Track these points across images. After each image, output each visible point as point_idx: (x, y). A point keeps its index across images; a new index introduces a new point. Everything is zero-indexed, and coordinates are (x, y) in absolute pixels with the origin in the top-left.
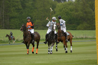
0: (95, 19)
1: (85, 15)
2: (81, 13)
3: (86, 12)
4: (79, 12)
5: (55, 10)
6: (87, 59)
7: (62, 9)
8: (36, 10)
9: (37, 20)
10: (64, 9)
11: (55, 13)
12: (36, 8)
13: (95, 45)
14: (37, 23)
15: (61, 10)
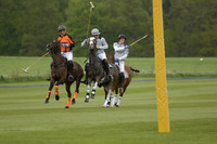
1: (132, 23)
2: (124, 19)
3: (133, 18)
5: (67, 12)
7: (83, 9)
8: (23, 12)
9: (25, 35)
10: (86, 11)
11: (65, 19)
13: (154, 89)
15: (78, 14)
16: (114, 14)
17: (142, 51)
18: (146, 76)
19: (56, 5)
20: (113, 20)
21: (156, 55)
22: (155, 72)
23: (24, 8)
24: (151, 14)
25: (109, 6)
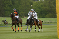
1: (50, 9)
2: (48, 7)
3: (51, 7)
9: (21, 12)
10: (37, 5)
11: (32, 8)
13: (56, 27)
16: (45, 6)
17: (53, 16)
18: (54, 23)
19: (29, 4)
20: (45, 8)
21: (57, 17)
22: (57, 22)
23: (21, 5)
24: (56, 6)
25: (44, 4)
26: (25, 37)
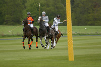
0: (66, 15)
1: (56, 10)
2: (53, 8)
3: (57, 8)
4: (50, 8)
5: (26, 5)
6: (59, 55)
7: (33, 4)
8: (5, 5)
9: (6, 15)
10: (35, 4)
11: (25, 8)
12: (6, 3)
13: (66, 41)
14: (7, 18)
15: (31, 5)
22: (67, 33)
24: (65, 6)
25: (46, 2)
26: (13, 59)
